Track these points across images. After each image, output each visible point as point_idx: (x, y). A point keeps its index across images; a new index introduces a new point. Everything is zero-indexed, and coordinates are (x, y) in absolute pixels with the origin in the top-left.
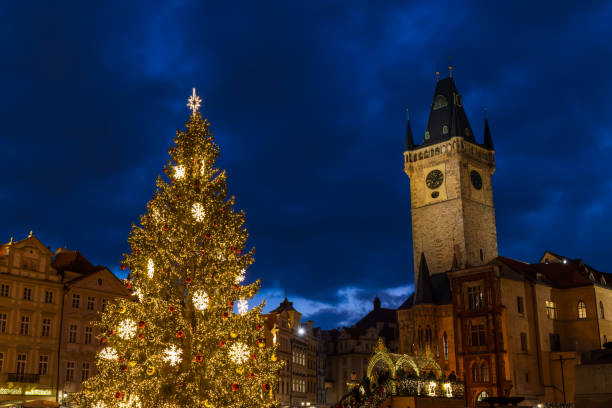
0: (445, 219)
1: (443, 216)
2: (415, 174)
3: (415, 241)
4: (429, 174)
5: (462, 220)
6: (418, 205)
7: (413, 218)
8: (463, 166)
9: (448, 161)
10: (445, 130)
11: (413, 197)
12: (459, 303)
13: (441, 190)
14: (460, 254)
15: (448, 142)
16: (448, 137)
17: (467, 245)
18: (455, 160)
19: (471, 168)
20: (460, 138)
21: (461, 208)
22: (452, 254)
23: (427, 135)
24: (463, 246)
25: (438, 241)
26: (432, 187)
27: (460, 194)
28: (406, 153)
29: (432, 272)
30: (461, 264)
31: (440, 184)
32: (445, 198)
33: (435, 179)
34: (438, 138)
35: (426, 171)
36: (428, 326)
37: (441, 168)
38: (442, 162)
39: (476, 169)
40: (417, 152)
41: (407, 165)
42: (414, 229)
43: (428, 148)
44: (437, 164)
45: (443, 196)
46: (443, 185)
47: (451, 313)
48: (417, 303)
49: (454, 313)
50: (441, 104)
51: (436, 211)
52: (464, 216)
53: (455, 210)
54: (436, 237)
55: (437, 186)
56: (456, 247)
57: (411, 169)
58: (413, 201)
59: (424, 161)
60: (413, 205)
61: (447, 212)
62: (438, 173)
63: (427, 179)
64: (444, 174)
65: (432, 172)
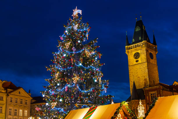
0: (141, 70)
1: (140, 69)
2: (130, 54)
3: (130, 77)
4: (135, 54)
5: (147, 70)
6: (131, 65)
7: (129, 69)
8: (147, 51)
9: (141, 49)
10: (140, 38)
11: (129, 62)
12: (148, 99)
13: (139, 59)
14: (147, 82)
15: (141, 42)
16: (141, 41)
17: (149, 78)
18: (144, 49)
19: (150, 52)
20: (146, 41)
21: (147, 65)
22: (144, 82)
23: (133, 40)
24: (148, 79)
25: (139, 77)
26: (136, 58)
27: (146, 61)
28: (126, 47)
30: (147, 85)
31: (139, 57)
32: (141, 62)
33: (137, 56)
34: (138, 41)
35: (134, 53)
36: (134, 108)
37: (139, 51)
38: (139, 50)
39: (151, 52)
40: (130, 46)
41: (126, 51)
42: (130, 73)
43: (134, 45)
44: (138, 50)
45: (140, 62)
46: (140, 57)
47: (145, 103)
48: (133, 99)
49: (146, 103)
50: (138, 29)
51: (138, 67)
52: (148, 69)
53: (145, 66)
54: (138, 76)
55: (138, 58)
56: (145, 80)
57: (128, 52)
58: (129, 63)
59: (133, 49)
60: (129, 65)
61: (142, 67)
62: (138, 53)
63: (134, 56)
64: (140, 54)
65: (136, 53)
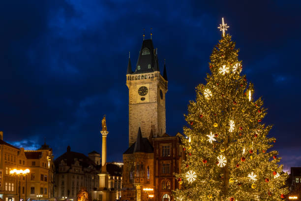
0: (147, 112)
1: (146, 110)
2: (132, 87)
3: (130, 121)
4: (140, 88)
5: (156, 113)
6: (133, 103)
7: (130, 109)
8: (158, 86)
9: (151, 83)
10: (149, 67)
11: (130, 98)
12: (157, 153)
13: (147, 97)
14: (155, 130)
15: (152, 73)
16: (151, 71)
17: (158, 125)
18: (156, 83)
19: (160, 88)
20: (159, 72)
21: (157, 107)
22: (150, 129)
23: (139, 68)
24: (156, 126)
25: (143, 122)
26: (141, 94)
27: (156, 100)
28: (128, 75)
29: (143, 137)
30: (155, 135)
31: (146, 94)
33: (143, 91)
34: (145, 70)
35: (139, 86)
37: (147, 86)
38: (148, 83)
39: (162, 89)
40: (134, 75)
41: (128, 81)
43: (140, 75)
44: (146, 83)
45: (147, 100)
47: (153, 157)
50: (146, 53)
51: (143, 107)
52: (158, 112)
53: (154, 108)
54: (142, 120)
55: (144, 95)
56: (153, 126)
57: (130, 84)
58: (130, 100)
59: (138, 81)
60: (130, 103)
61: (149, 109)
62: (145, 88)
63: (139, 90)
64: (148, 89)
65: (142, 87)
